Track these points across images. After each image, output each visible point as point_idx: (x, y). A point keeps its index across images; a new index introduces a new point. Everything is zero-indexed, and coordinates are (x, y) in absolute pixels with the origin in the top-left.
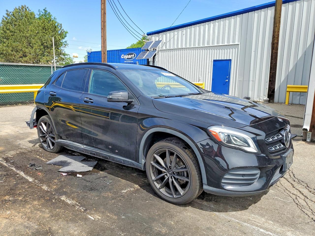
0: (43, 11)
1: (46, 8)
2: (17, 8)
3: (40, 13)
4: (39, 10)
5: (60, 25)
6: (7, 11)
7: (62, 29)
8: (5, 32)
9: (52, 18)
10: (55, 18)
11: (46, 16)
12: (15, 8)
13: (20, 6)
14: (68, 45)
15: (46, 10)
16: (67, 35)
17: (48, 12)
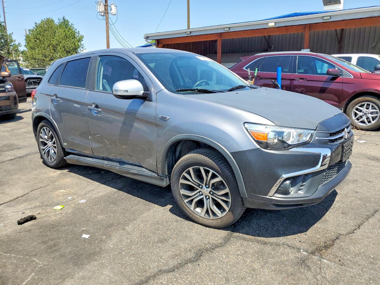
0: (62, 19)
1: (64, 17)
2: (43, 20)
3: (60, 21)
4: (59, 19)
5: (78, 32)
6: (36, 23)
7: (80, 36)
8: (35, 41)
9: (70, 23)
10: (72, 24)
11: (65, 23)
12: (41, 20)
13: (46, 19)
14: (85, 49)
15: (64, 18)
16: (83, 39)
17: (66, 19)
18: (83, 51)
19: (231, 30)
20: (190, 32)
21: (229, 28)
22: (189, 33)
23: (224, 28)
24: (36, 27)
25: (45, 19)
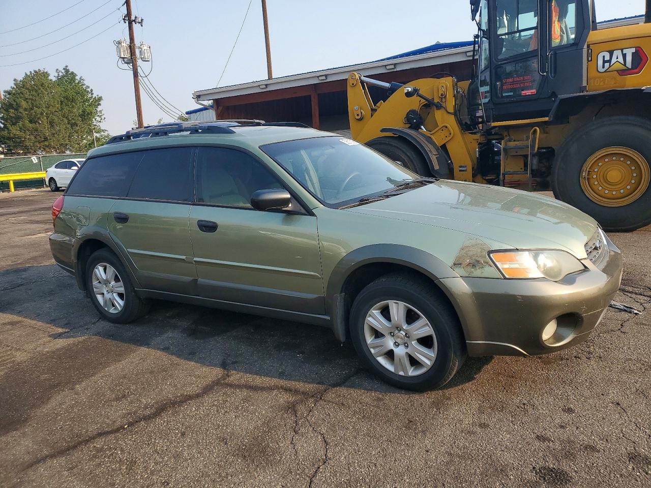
0: (63, 71)
1: (67, 66)
2: (29, 74)
3: (59, 74)
4: (57, 70)
5: (90, 91)
6: (15, 80)
7: (94, 97)
9: (78, 78)
10: (82, 78)
11: (68, 77)
12: (25, 75)
13: (33, 72)
14: (105, 118)
15: (67, 68)
16: (101, 102)
17: (71, 71)
18: (100, 122)
19: (330, 79)
20: (266, 85)
21: (326, 76)
22: (265, 87)
23: (318, 77)
24: (15, 87)
25: (31, 72)
